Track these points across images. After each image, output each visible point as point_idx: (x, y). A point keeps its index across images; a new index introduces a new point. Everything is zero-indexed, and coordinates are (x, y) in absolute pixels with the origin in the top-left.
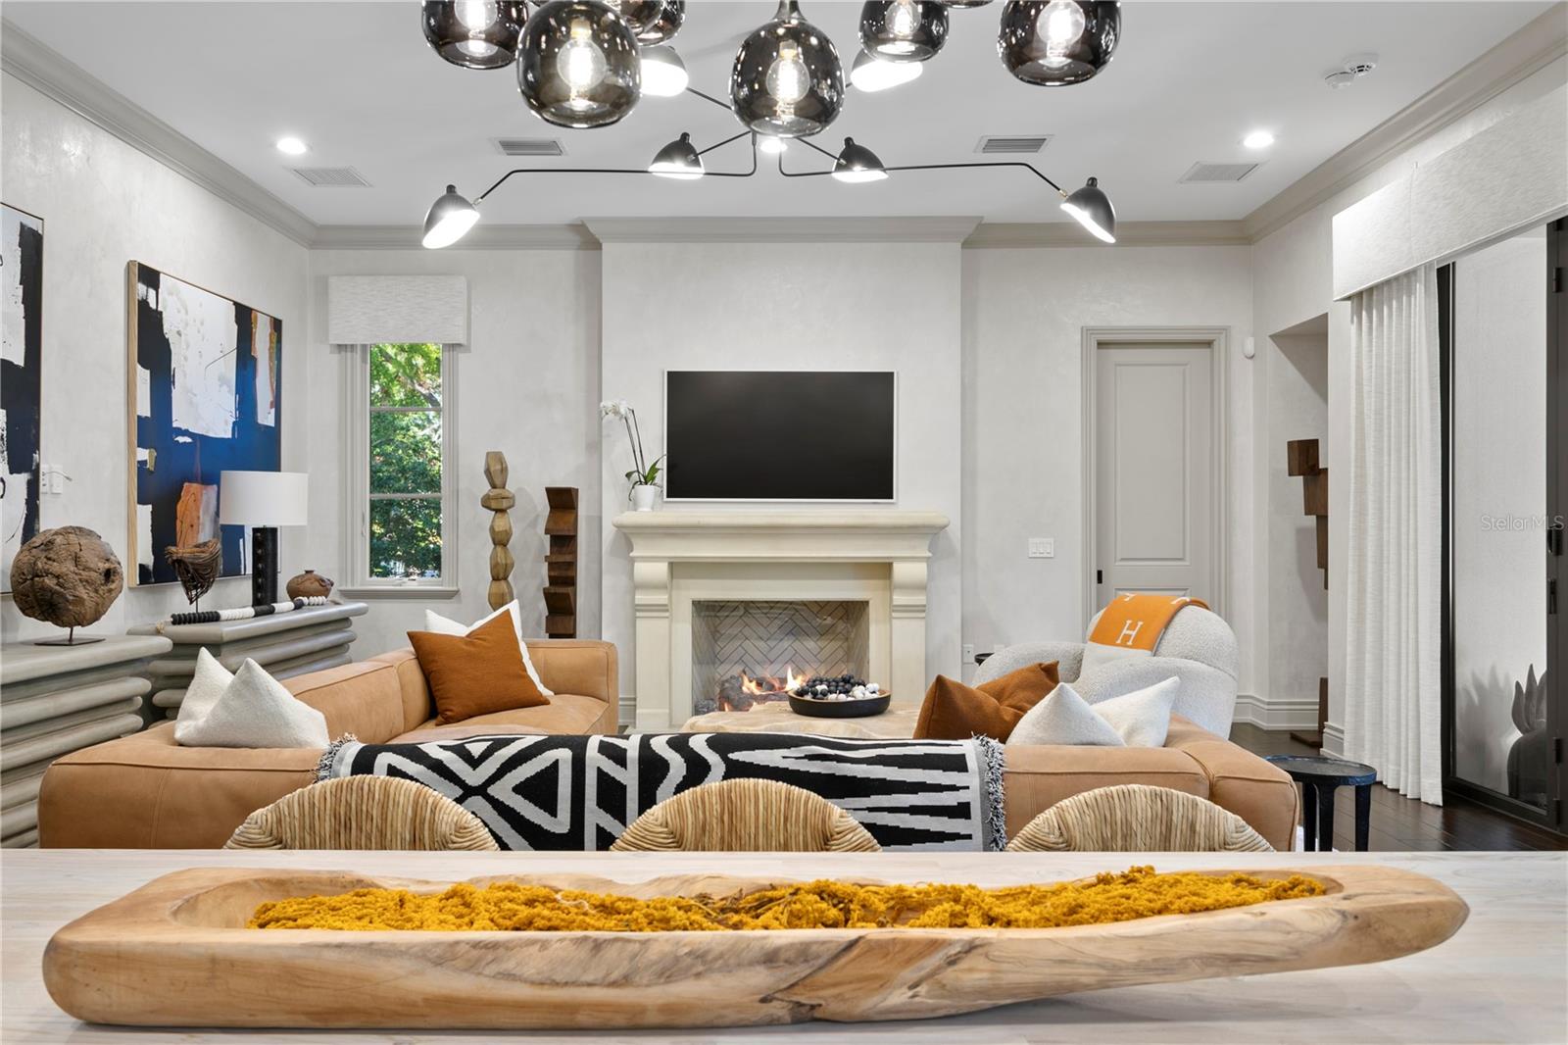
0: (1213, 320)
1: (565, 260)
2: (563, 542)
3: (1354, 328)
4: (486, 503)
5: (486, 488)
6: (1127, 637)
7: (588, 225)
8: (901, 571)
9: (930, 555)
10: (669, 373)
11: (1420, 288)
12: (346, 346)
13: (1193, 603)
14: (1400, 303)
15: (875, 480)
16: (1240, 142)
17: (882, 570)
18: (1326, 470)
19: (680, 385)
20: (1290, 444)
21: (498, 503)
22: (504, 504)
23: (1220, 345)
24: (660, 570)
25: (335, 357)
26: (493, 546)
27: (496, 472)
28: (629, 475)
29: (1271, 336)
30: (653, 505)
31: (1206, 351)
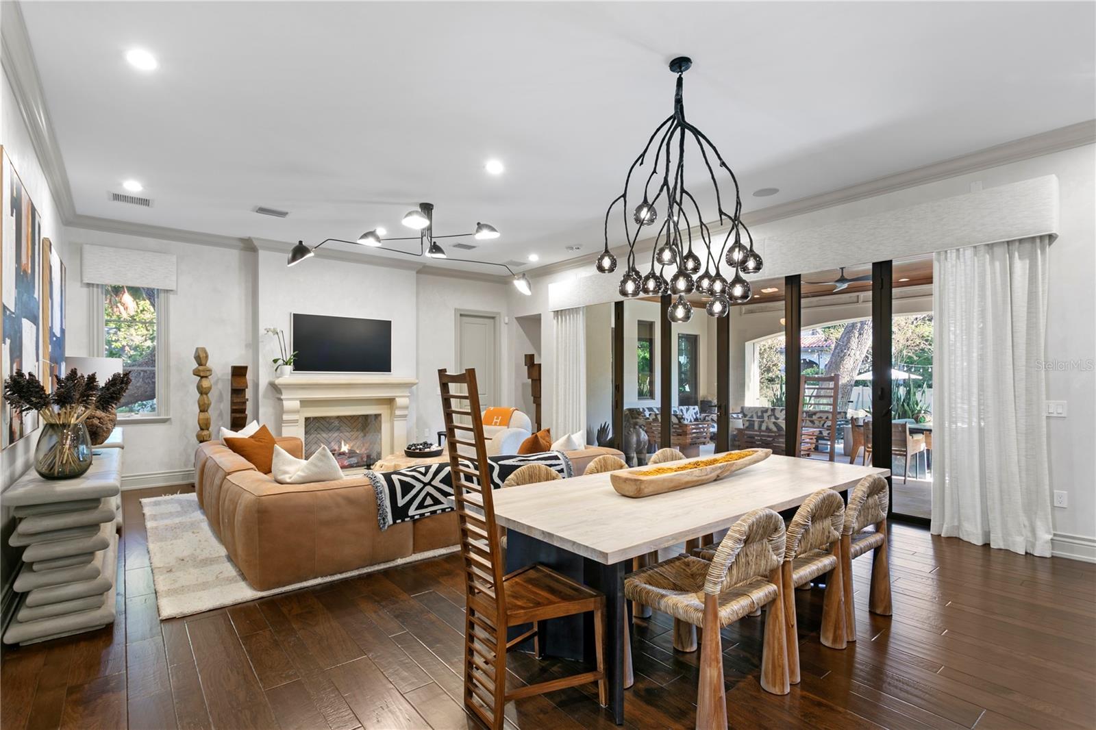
0: (495, 310)
1: (233, 256)
2: (238, 392)
3: (555, 322)
4: (196, 373)
5: (195, 365)
6: (497, 422)
7: (254, 240)
8: (400, 401)
9: (409, 395)
10: (294, 314)
11: (581, 313)
12: (93, 284)
13: (517, 409)
14: (573, 316)
15: (383, 364)
16: (528, 258)
17: (390, 401)
18: (540, 365)
19: (300, 321)
20: (526, 355)
21: (202, 372)
22: (208, 373)
23: (497, 319)
24: (296, 404)
25: (85, 290)
26: (199, 395)
27: (201, 358)
28: (275, 361)
29: (516, 318)
30: (289, 375)
31: (492, 320)
